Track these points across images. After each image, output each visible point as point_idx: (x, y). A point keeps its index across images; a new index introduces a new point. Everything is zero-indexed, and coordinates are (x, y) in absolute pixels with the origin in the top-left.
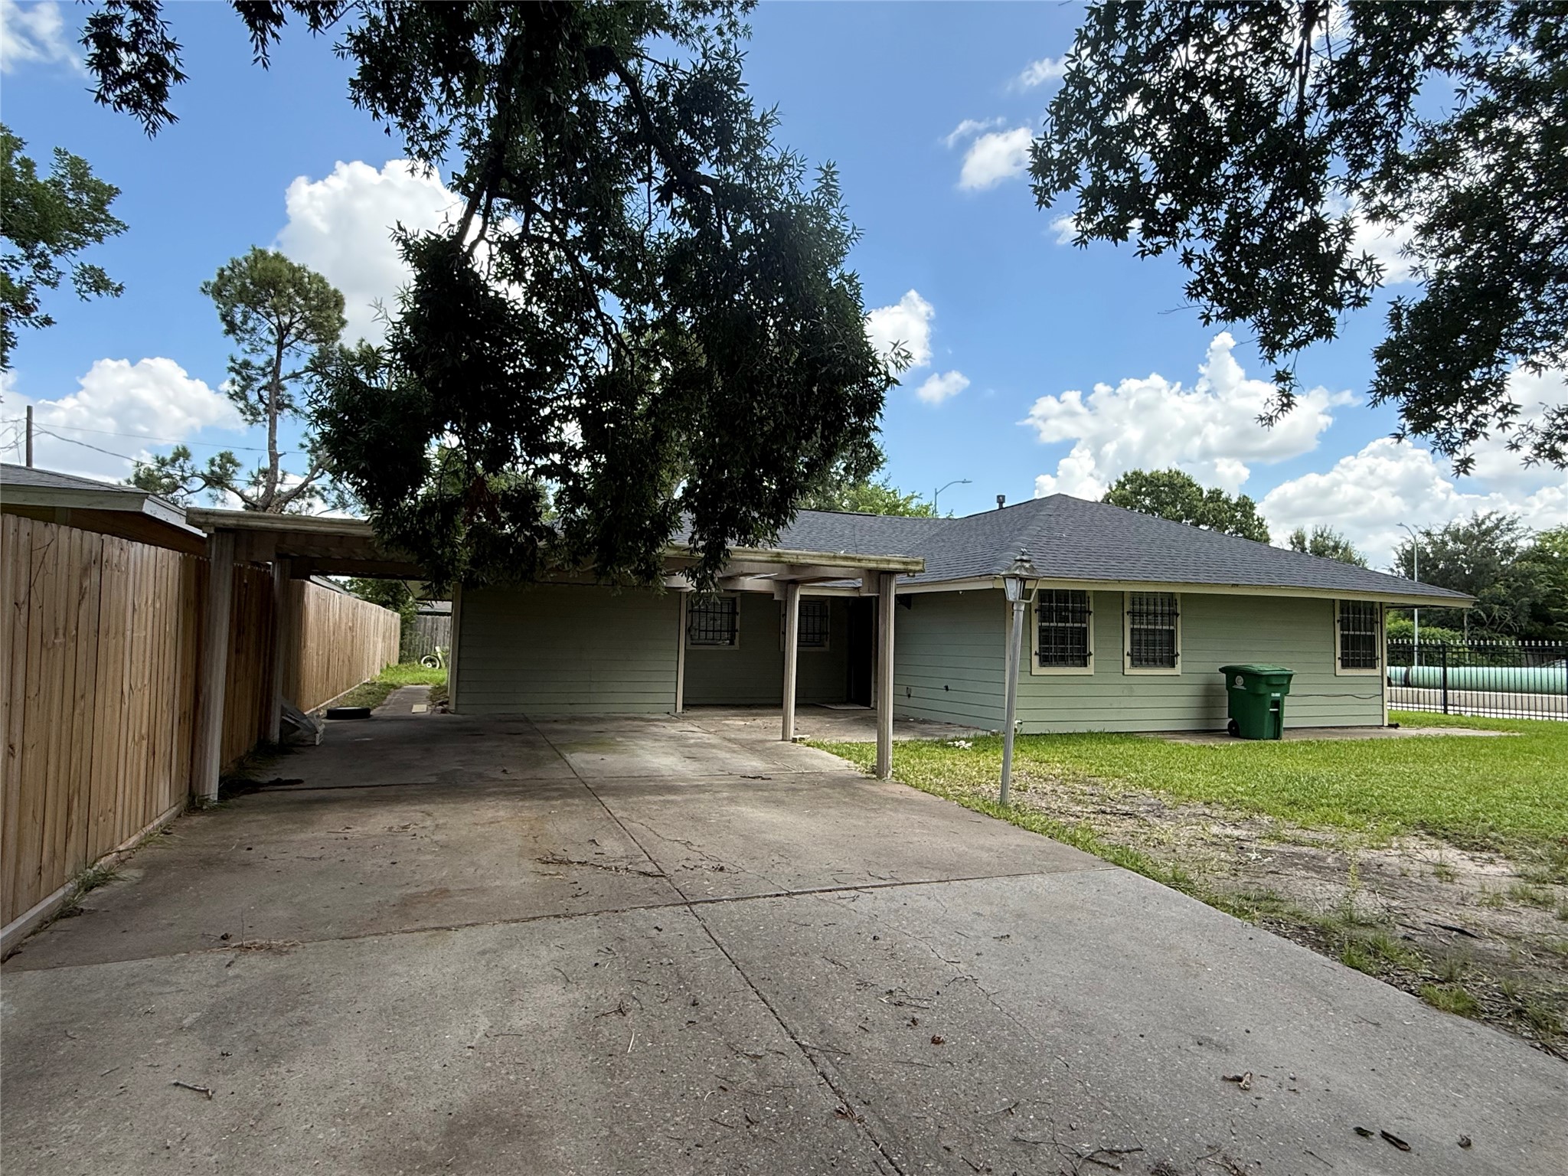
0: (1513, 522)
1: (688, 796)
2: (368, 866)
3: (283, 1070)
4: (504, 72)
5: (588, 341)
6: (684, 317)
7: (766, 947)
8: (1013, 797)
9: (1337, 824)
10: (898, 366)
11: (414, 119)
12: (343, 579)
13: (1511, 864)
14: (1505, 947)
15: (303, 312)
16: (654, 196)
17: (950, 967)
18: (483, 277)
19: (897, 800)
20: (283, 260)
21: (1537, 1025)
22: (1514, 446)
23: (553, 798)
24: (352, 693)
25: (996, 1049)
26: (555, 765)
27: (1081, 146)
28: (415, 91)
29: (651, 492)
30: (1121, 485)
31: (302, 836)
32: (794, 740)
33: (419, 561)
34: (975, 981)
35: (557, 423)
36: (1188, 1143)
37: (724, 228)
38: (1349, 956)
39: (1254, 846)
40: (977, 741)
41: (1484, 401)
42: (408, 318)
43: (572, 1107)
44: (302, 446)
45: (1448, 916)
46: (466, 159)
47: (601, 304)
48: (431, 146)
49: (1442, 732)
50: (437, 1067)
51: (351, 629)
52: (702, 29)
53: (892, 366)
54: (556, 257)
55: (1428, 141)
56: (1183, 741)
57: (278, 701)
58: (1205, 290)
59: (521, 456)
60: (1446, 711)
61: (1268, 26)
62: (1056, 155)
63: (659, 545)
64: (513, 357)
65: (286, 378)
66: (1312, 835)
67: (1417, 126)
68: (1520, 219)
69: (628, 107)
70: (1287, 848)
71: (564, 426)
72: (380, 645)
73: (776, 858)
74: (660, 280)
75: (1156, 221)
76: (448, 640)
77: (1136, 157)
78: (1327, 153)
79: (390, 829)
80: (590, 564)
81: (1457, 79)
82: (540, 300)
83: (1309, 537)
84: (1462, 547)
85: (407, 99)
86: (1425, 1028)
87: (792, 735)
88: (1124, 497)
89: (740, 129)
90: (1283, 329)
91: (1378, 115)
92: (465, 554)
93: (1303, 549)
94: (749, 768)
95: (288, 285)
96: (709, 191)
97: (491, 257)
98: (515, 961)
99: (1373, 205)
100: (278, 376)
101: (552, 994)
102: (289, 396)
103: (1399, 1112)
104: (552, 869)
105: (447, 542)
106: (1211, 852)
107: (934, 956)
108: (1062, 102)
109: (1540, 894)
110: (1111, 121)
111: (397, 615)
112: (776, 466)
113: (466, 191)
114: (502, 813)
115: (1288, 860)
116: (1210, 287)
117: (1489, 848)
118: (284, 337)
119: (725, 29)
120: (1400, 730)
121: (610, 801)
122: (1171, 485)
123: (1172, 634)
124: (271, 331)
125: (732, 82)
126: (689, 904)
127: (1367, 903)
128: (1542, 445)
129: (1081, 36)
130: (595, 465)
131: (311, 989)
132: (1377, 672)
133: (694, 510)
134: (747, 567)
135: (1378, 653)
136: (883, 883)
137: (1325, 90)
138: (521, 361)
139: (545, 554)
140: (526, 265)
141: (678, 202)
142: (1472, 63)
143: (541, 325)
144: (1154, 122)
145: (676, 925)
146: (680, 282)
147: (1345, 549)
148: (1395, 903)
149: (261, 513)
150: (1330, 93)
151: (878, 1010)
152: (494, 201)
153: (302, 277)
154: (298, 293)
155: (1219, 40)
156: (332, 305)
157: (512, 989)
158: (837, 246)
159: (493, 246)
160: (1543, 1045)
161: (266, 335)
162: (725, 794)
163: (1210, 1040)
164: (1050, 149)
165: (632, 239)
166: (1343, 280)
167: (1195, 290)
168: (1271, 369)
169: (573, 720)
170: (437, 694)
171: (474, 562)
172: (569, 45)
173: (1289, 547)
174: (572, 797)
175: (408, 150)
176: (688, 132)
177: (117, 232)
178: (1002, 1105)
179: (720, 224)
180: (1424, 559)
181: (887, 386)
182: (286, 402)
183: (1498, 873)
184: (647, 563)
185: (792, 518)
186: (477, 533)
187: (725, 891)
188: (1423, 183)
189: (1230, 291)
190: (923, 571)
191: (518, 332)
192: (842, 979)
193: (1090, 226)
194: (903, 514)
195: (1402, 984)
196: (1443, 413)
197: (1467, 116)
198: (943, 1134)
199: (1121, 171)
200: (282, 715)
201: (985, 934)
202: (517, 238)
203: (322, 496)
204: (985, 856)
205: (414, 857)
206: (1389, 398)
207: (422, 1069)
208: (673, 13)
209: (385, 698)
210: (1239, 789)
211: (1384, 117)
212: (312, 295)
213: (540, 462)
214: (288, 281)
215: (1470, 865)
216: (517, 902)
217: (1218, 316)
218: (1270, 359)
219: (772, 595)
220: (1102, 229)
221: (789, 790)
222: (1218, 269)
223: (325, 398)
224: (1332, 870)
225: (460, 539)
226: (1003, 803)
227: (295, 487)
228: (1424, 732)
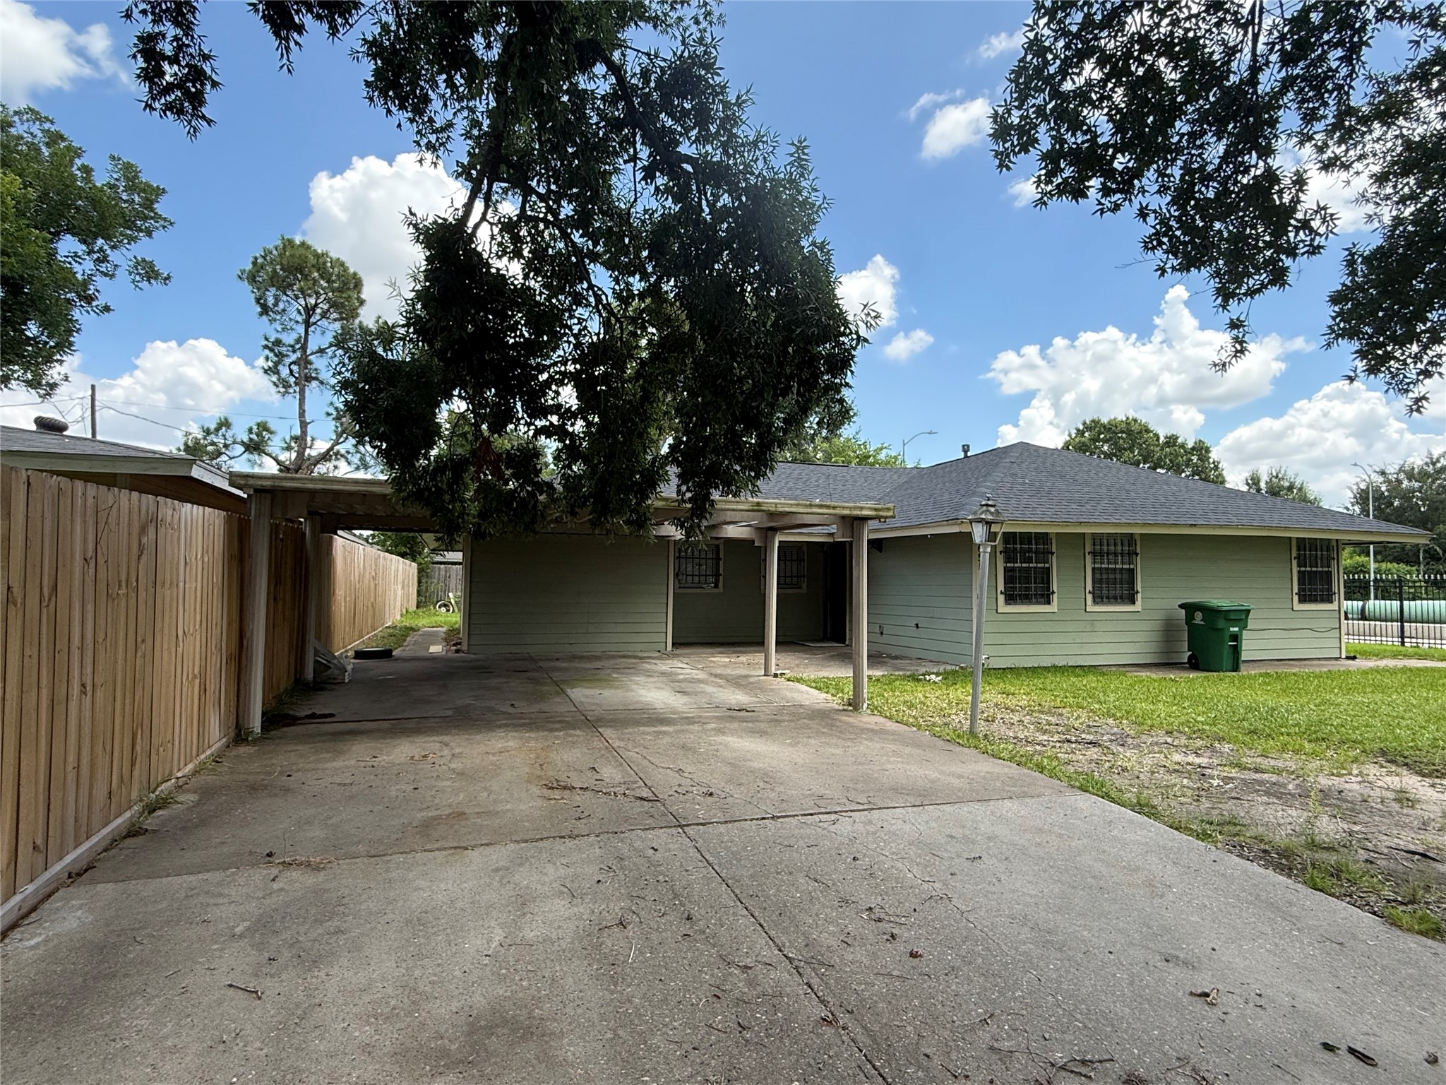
1: (679, 727)
2: (393, 791)
3: (322, 974)
4: (501, 67)
5: (581, 311)
6: (668, 286)
7: (753, 866)
8: (982, 727)
9: (1296, 752)
10: (868, 326)
11: (422, 114)
12: (366, 533)
15: (326, 294)
16: (639, 175)
17: (925, 886)
18: (485, 256)
19: (873, 731)
20: (309, 247)
23: (557, 730)
24: (376, 635)
25: (970, 963)
26: (556, 700)
27: (1040, 111)
28: (422, 88)
29: (640, 448)
30: (1080, 433)
31: (335, 764)
32: (776, 676)
33: (432, 515)
34: (950, 899)
35: (554, 387)
36: (1158, 1055)
37: (704, 202)
38: (1312, 879)
39: (1216, 773)
40: (946, 675)
41: (1439, 342)
42: (420, 295)
43: (580, 1011)
44: (328, 414)
45: (1408, 840)
46: (468, 148)
47: (592, 277)
48: (438, 139)
49: (1400, 663)
50: (458, 973)
51: (374, 578)
52: (680, 19)
53: (862, 326)
54: (550, 234)
55: (1380, 92)
56: (1144, 674)
57: (312, 643)
58: (1160, 243)
59: (523, 418)
60: (1403, 643)
62: (1016, 121)
63: (648, 497)
64: (514, 328)
65: (313, 353)
66: (1273, 763)
67: (1370, 78)
69: (614, 94)
70: (1249, 775)
71: (560, 389)
72: (400, 592)
73: (761, 784)
74: (645, 253)
75: (1114, 180)
76: (460, 586)
77: (1092, 120)
78: (1280, 107)
79: (412, 758)
80: (586, 515)
81: (1410, 31)
82: (536, 275)
83: (1264, 479)
84: (1417, 485)
85: (415, 96)
86: (1389, 948)
87: (773, 671)
88: (1083, 444)
89: (717, 109)
90: (1238, 279)
91: (1330, 69)
92: (474, 508)
93: (1259, 490)
94: (734, 702)
95: (314, 270)
96: (690, 168)
97: (493, 237)
98: (524, 877)
99: (1325, 156)
100: (306, 352)
101: (560, 907)
102: (316, 369)
103: (1365, 1029)
104: (557, 794)
105: (457, 498)
106: (1174, 779)
107: (910, 875)
108: (1020, 70)
110: (1068, 86)
111: (414, 565)
112: (754, 421)
113: (469, 178)
114: (511, 744)
115: (1251, 786)
116: (1165, 240)
118: (310, 317)
119: (701, 18)
120: (1358, 662)
121: (608, 732)
122: (1129, 432)
123: (1132, 572)
124: (299, 312)
125: (709, 67)
126: (682, 826)
127: (1329, 827)
129: (1039, 6)
130: (589, 424)
131: (345, 901)
132: (1334, 606)
133: (678, 464)
134: (729, 516)
135: (1335, 589)
136: (861, 807)
137: (1277, 47)
138: (521, 331)
139: (545, 507)
140: (523, 243)
141: (661, 180)
142: (1426, 14)
143: (538, 298)
144: (1110, 85)
145: (671, 846)
146: (663, 254)
147: (1300, 489)
148: (1356, 828)
149: (294, 475)
150: (1282, 50)
151: (857, 925)
152: (495, 186)
153: (325, 263)
154: (322, 278)
155: (1172, 4)
156: (352, 286)
157: (523, 903)
158: (809, 215)
159: (494, 227)
161: (295, 315)
162: (713, 726)
163: (1177, 957)
164: (1010, 115)
165: (620, 216)
166: (1297, 230)
167: (1151, 244)
168: (1225, 317)
169: (574, 658)
170: (451, 637)
171: (482, 515)
172: (560, 39)
173: (1245, 488)
174: (574, 729)
175: (418, 143)
176: (670, 115)
177: (164, 227)
178: (978, 1015)
179: (700, 199)
180: (1379, 497)
181: (857, 344)
182: (314, 375)
184: (638, 513)
185: (772, 469)
186: (484, 489)
187: (715, 815)
188: (1377, 134)
189: (1185, 244)
190: (893, 517)
191: (518, 305)
192: (825, 897)
193: (1049, 188)
194: (872, 464)
195: (1365, 906)
196: (1397, 354)
197: (1420, 66)
198: (923, 1042)
199: (1079, 134)
200: (315, 656)
201: (959, 856)
202: (515, 218)
203: (347, 459)
204: (956, 782)
205: (433, 783)
206: (1343, 342)
207: (444, 974)
208: (654, 6)
209: (405, 640)
210: (1200, 719)
211: (1336, 71)
212: (334, 278)
213: (539, 423)
214: (313, 266)
215: (1430, 791)
216: (526, 824)
217: (1173, 268)
218: (1224, 308)
219: (753, 541)
220: (1062, 190)
221: (772, 721)
222: (1173, 223)
223: (347, 370)
224: (1293, 796)
225: (468, 495)
226: (972, 733)
227: (323, 451)
228: (1383, 663)
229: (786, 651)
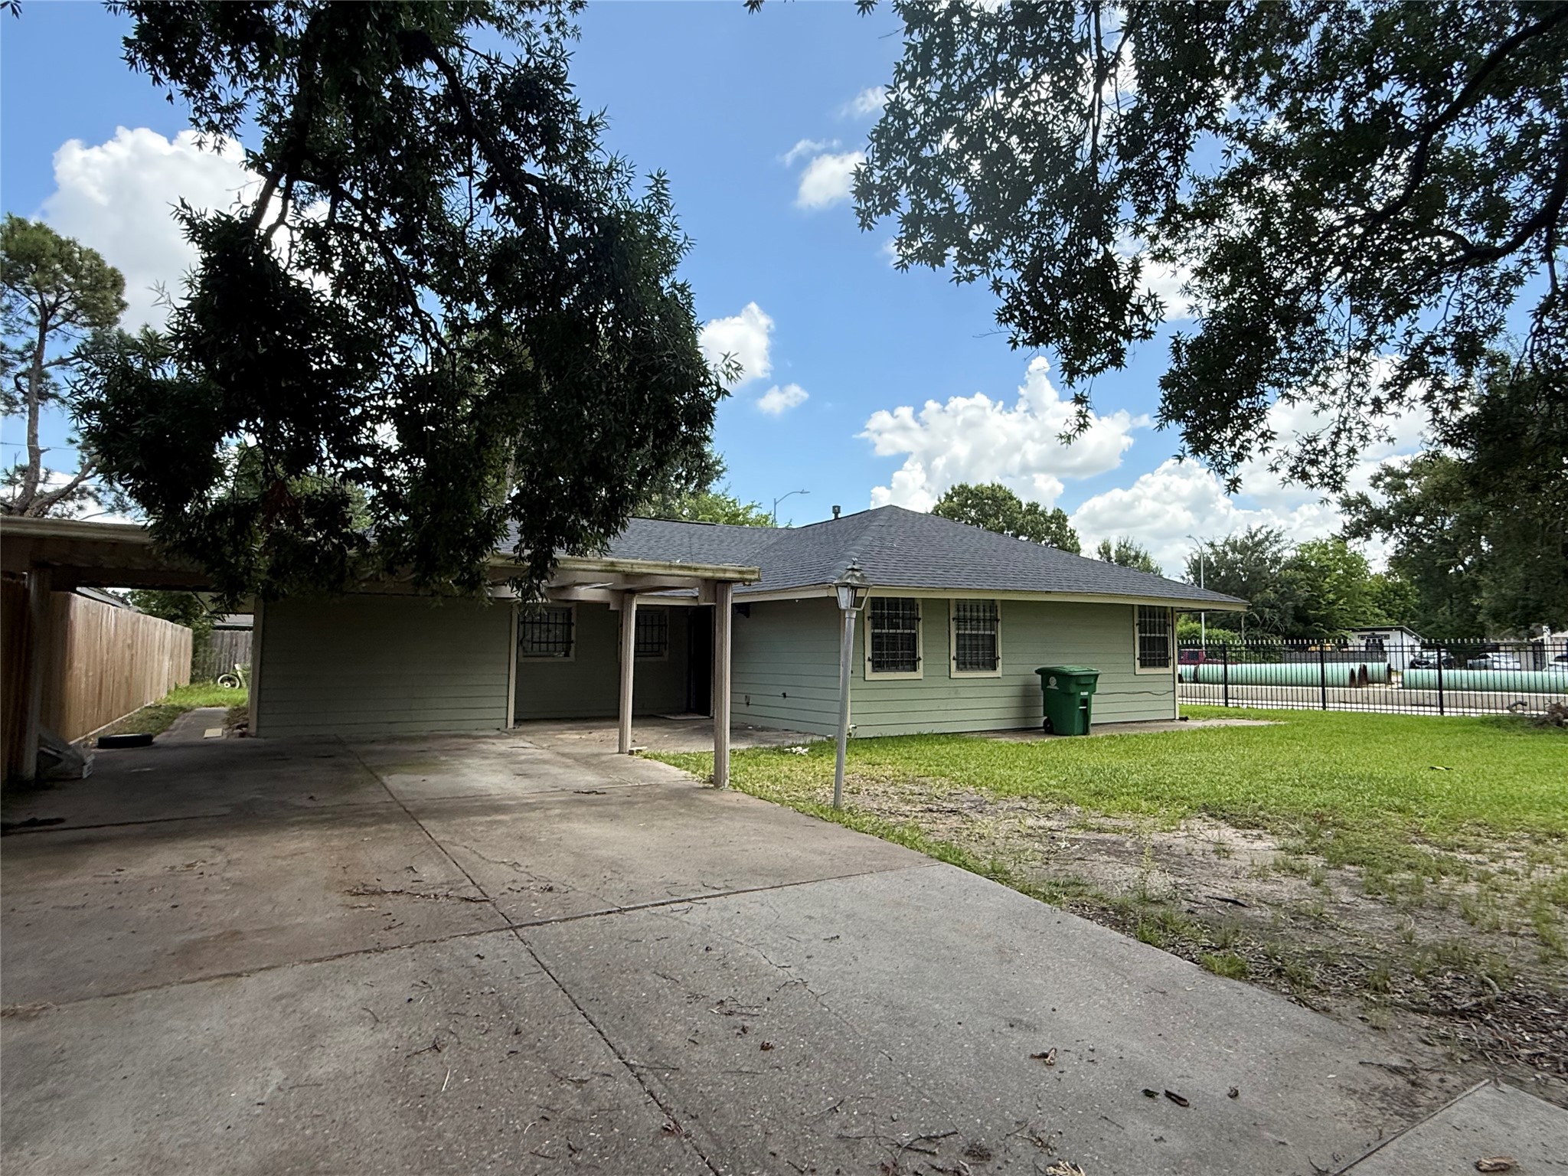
0: (1279, 535)
1: (517, 815)
2: (143, 912)
3: (25, 1153)
4: (306, 47)
5: (405, 339)
6: (509, 318)
7: (595, 966)
8: (846, 800)
9: (1135, 811)
10: (729, 378)
11: (201, 87)
12: (122, 591)
13: (1275, 839)
14: (1270, 914)
15: (72, 291)
16: (476, 192)
17: (781, 972)
18: (282, 265)
19: (733, 809)
20: (48, 232)
21: (1293, 981)
22: (1274, 469)
23: (366, 825)
24: (131, 718)
25: (823, 1049)
26: (371, 789)
27: (901, 173)
28: (203, 58)
29: (473, 497)
30: (949, 498)
31: (61, 883)
32: (631, 753)
33: (209, 571)
34: (805, 984)
35: (369, 424)
36: (998, 1122)
37: (551, 228)
38: (1142, 932)
39: (1064, 835)
40: (813, 747)
41: (1248, 427)
42: (196, 305)
43: (377, 1157)
44: (71, 441)
45: (1223, 889)
46: (264, 136)
47: (419, 301)
48: (222, 119)
49: (1223, 723)
50: (219, 1130)
51: (130, 647)
52: (528, 24)
53: (723, 377)
54: (368, 248)
55: (1203, 193)
56: (1004, 740)
57: (35, 731)
58: (1013, 317)
59: (328, 458)
60: (1227, 704)
61: (1066, 78)
62: (878, 181)
63: (482, 555)
64: (320, 351)
65: (50, 364)
66: (1114, 822)
67: (1194, 179)
68: (1276, 268)
69: (446, 96)
70: (1093, 836)
71: (377, 427)
72: (167, 664)
73: (609, 874)
74: (484, 279)
75: (970, 251)
76: (249, 656)
77: (951, 188)
78: (1118, 197)
79: (173, 868)
80: (407, 573)
81: (1224, 141)
82: (350, 293)
83: (1114, 548)
84: (1239, 556)
85: (193, 66)
86: (1203, 993)
87: (629, 746)
88: (952, 509)
89: (567, 129)
90: (1083, 356)
91: (1159, 167)
92: (264, 563)
93: (1109, 559)
94: (582, 784)
95: (54, 260)
96: (535, 190)
97: (293, 244)
98: (317, 1004)
99: (1156, 248)
100: (40, 362)
101: (360, 1035)
102: (54, 384)
103: (1181, 1072)
104: (363, 901)
105: (241, 550)
106: (1027, 843)
107: (765, 962)
108: (881, 132)
109: (1297, 865)
110: (926, 152)
111: (189, 631)
112: (603, 474)
113: (262, 170)
114: (307, 844)
115: (1095, 846)
116: (1017, 313)
117: (1257, 826)
118: (48, 318)
119: (553, 27)
120: (1189, 723)
121: (429, 824)
122: (994, 498)
123: (993, 638)
124: (32, 311)
125: (558, 81)
126: (514, 928)
127: (1159, 882)
128: (1295, 467)
129: (900, 70)
130: (412, 469)
131: (65, 1056)
132: (1170, 670)
133: (521, 518)
134: (580, 577)
135: (1170, 654)
136: (717, 892)
137: (1115, 141)
138: (328, 356)
139: (355, 563)
140: (332, 255)
141: (502, 200)
142: (1235, 128)
143: (351, 320)
144: (967, 157)
145: (500, 952)
146: (504, 283)
147: (1145, 559)
148: (1181, 881)
149: (16, 517)
150: (1119, 144)
151: (707, 1020)
152: (295, 184)
153: (72, 252)
154: (67, 271)
155: (1024, 87)
156: (109, 285)
157: (312, 1034)
158: (669, 254)
159: (295, 232)
160: (1298, 999)
161: (25, 315)
162: (557, 811)
163: (1021, 1021)
164: (872, 174)
165: (452, 234)
166: (1132, 314)
167: (1005, 316)
168: (1071, 393)
169: (392, 739)
170: (235, 718)
171: (271, 571)
172: (378, 26)
173: (1097, 557)
174: (389, 823)
175: (195, 121)
176: (511, 128)
178: (828, 1103)
179: (547, 225)
180: (1209, 566)
181: (718, 396)
182: (51, 391)
183: (1264, 848)
184: (470, 573)
185: (624, 526)
186: (277, 540)
187: (554, 912)
188: (1200, 230)
189: (1033, 318)
190: (759, 580)
191: (325, 325)
192: (673, 994)
193: (910, 251)
194: (743, 523)
195: (1186, 955)
196: (1216, 437)
197: (1230, 174)
198: (770, 1140)
199: (937, 201)
200: (40, 745)
201: (816, 937)
202: (323, 225)
203: (96, 498)
204: (818, 860)
205: (200, 898)
206: (1172, 423)
207: (200, 1134)
208: (498, 5)
209: (171, 723)
210: (1053, 782)
211: (1164, 169)
212: (83, 273)
213: (349, 465)
214: (54, 256)
215: (1243, 843)
216: (321, 939)
217: (1024, 341)
218: (1070, 384)
219: (608, 605)
220: (922, 255)
221: (624, 803)
222: (1023, 298)
223: (92, 389)
224: (1130, 853)
225: (257, 547)
226: (836, 807)
227: (62, 487)
228: (1208, 723)
229: (644, 725)
